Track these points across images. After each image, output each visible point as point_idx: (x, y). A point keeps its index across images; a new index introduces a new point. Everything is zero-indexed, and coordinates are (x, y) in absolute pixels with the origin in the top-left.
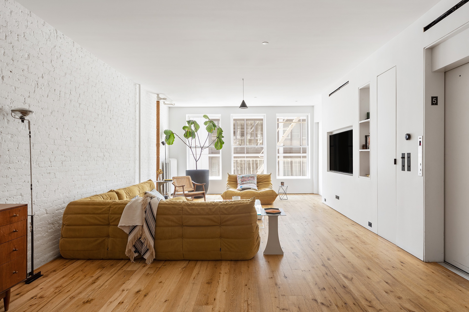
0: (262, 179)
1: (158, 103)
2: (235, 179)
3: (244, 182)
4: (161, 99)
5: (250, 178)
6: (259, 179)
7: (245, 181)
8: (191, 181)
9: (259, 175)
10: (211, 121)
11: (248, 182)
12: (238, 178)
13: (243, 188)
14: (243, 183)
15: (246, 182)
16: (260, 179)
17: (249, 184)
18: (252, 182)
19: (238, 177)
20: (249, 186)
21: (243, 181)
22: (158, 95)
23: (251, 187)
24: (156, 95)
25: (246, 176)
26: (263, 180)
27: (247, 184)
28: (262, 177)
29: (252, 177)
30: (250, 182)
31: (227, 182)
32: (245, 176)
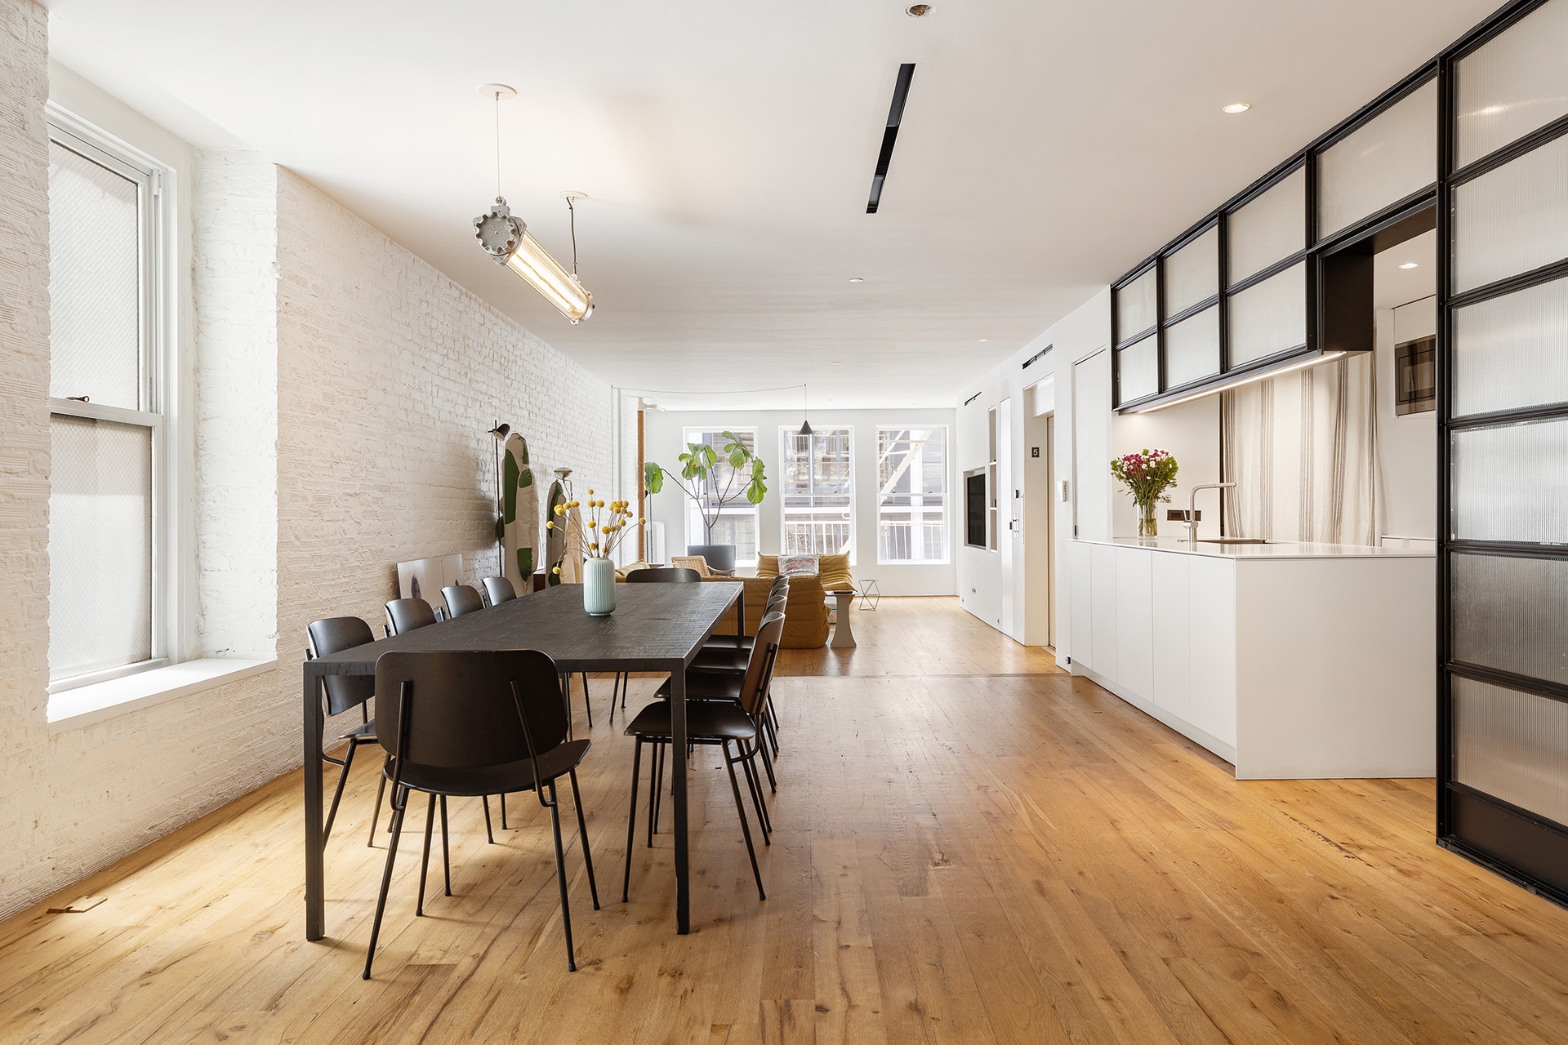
0: (832, 564)
1: (641, 414)
3: (793, 571)
4: (647, 406)
5: (804, 562)
6: (826, 563)
7: (795, 568)
8: (706, 566)
9: (828, 556)
10: (739, 445)
11: (801, 570)
12: (779, 563)
14: (792, 573)
15: (796, 571)
16: (828, 563)
18: (809, 570)
19: (781, 560)
21: (791, 569)
22: (641, 399)
24: (638, 400)
25: (796, 558)
27: (799, 573)
28: (832, 560)
29: (808, 560)
30: (805, 570)
31: (758, 572)
32: (794, 558)
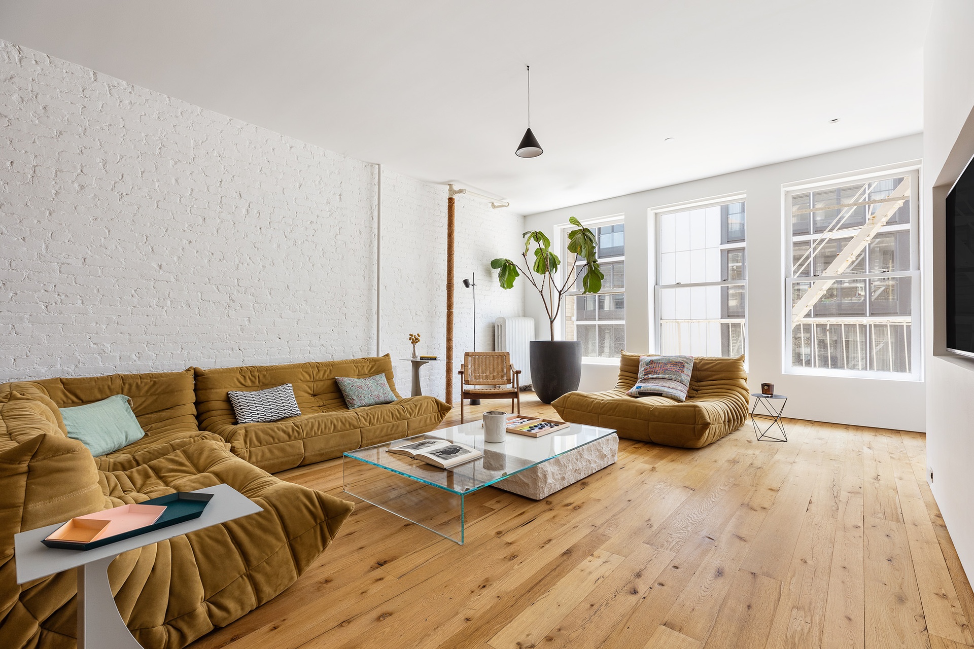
0: (713, 371)
1: (451, 201)
2: (632, 366)
3: (650, 376)
4: (455, 192)
6: (702, 371)
7: (655, 373)
9: (702, 359)
10: (585, 232)
11: (660, 376)
12: (641, 364)
13: (642, 390)
14: (648, 379)
15: (655, 376)
16: (705, 370)
17: (661, 383)
18: (673, 377)
19: (643, 360)
20: (657, 388)
21: (650, 374)
22: (450, 185)
23: (666, 389)
24: (448, 187)
25: (659, 360)
26: (713, 373)
27: (657, 381)
28: (713, 364)
29: (677, 364)
30: (667, 376)
32: (656, 360)
